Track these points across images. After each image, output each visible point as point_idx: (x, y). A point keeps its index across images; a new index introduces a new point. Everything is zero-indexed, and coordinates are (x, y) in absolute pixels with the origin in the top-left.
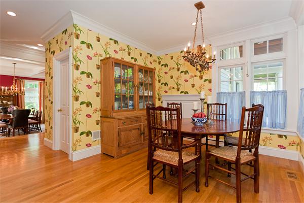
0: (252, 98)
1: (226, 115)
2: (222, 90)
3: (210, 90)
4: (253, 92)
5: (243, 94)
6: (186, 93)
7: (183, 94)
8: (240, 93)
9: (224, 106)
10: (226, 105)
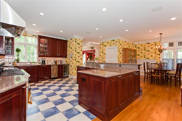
0: (177, 61)
1: (167, 66)
2: (164, 58)
3: (159, 58)
4: (178, 59)
5: (173, 60)
6: (148, 58)
7: (147, 59)
8: (172, 59)
9: (166, 64)
10: (167, 63)
